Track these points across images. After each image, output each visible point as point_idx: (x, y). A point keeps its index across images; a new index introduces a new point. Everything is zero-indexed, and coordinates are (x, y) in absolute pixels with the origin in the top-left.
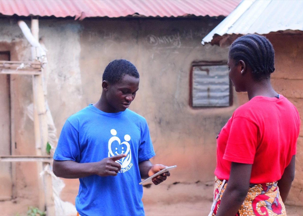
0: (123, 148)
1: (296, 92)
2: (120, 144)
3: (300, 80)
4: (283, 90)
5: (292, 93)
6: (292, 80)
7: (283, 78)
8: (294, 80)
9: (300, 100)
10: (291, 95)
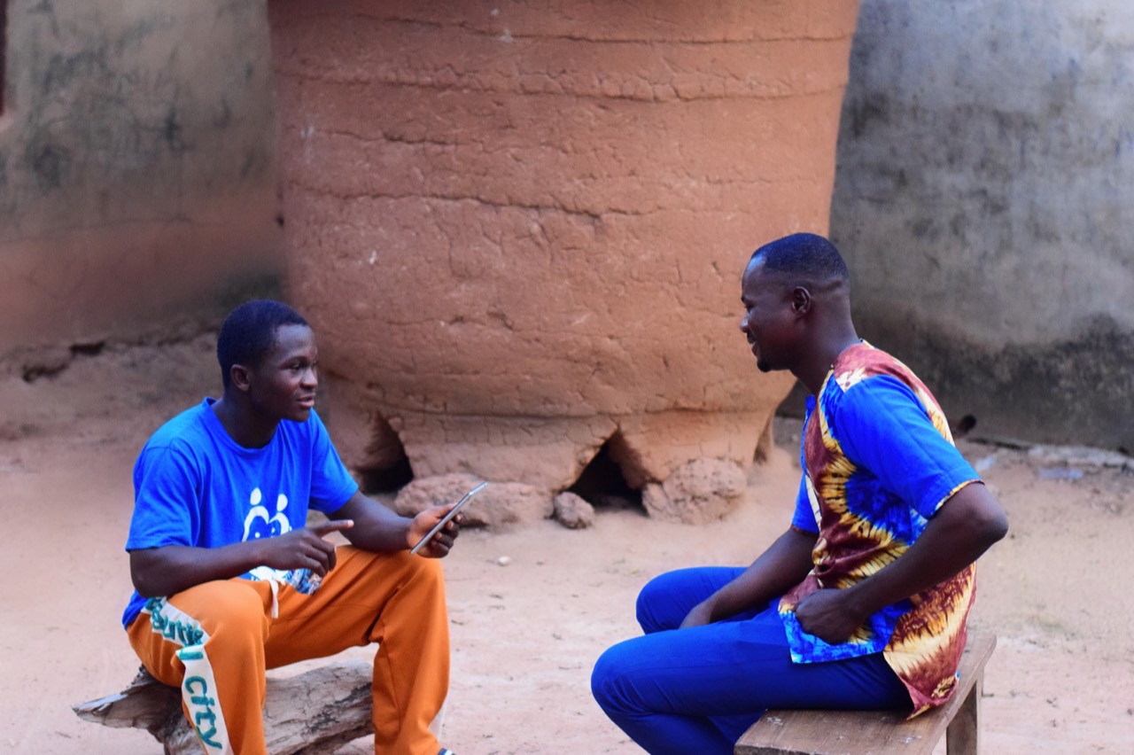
0: (273, 530)
1: (608, 77)
2: (267, 522)
3: (624, 41)
4: (564, 72)
5: (596, 82)
6: (598, 41)
7: (571, 38)
8: (605, 41)
9: (617, 101)
10: (593, 87)
